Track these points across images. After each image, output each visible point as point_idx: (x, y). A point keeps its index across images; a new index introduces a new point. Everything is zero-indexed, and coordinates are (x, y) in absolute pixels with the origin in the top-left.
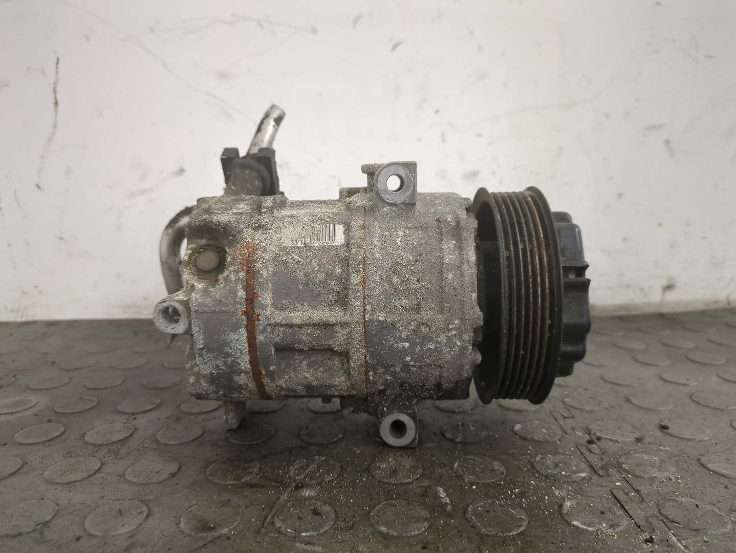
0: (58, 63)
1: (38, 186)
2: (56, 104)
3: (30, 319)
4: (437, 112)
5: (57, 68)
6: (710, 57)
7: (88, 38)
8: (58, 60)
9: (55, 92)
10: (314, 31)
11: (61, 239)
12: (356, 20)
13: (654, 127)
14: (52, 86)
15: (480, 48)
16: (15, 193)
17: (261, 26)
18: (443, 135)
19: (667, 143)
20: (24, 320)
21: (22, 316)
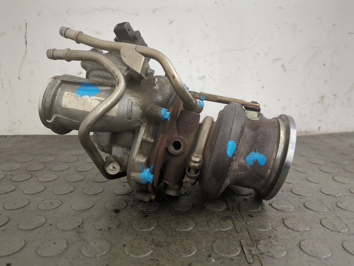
0: (26, 25)
1: (19, 78)
2: (26, 43)
3: (16, 134)
4: (188, 51)
5: (26, 27)
6: (301, 31)
7: (39, 15)
8: (27, 24)
9: (25, 38)
10: (137, 15)
11: (29, 100)
12: (155, 11)
13: (277, 60)
14: (24, 35)
15: (206, 24)
16: (9, 80)
17: (114, 12)
18: (190, 61)
19: (283, 66)
20: (14, 134)
21: (13, 133)
